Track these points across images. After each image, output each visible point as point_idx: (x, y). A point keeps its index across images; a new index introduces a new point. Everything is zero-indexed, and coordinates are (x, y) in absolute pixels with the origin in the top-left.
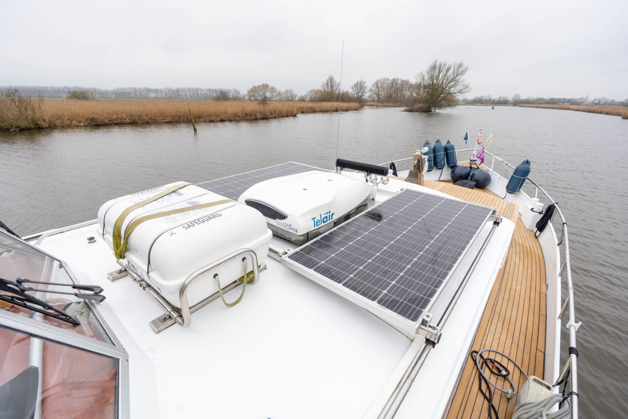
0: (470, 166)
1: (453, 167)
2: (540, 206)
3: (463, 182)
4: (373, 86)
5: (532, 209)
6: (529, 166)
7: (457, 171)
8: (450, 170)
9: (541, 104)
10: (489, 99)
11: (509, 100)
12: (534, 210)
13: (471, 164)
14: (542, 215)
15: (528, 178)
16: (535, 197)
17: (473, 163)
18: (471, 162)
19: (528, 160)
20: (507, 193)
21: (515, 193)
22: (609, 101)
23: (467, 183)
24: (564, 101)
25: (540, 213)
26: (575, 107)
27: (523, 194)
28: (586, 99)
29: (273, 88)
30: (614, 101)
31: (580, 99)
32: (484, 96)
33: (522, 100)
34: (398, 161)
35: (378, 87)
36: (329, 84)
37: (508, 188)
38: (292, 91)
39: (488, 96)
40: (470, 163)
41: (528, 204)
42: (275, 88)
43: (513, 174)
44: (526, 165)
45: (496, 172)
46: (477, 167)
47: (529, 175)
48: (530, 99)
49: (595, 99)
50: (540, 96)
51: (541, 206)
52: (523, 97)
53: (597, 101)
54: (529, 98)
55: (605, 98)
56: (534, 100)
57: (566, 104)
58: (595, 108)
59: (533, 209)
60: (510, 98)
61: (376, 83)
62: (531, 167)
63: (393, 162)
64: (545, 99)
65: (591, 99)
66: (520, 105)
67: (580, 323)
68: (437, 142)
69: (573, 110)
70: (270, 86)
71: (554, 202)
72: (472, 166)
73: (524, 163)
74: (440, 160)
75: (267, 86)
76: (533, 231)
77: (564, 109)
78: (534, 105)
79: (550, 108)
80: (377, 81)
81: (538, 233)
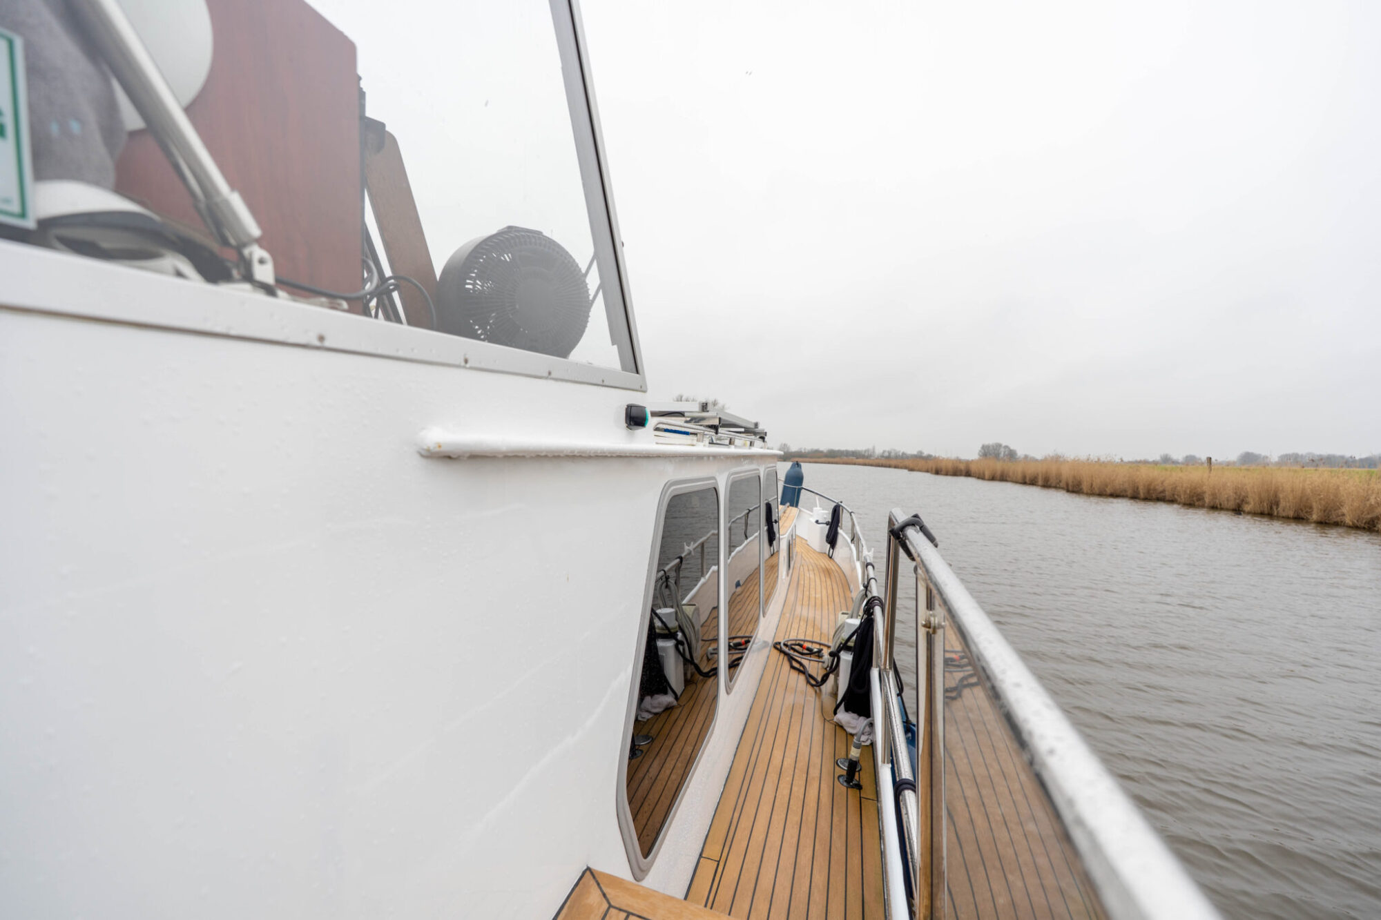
2: (824, 514)
5: (817, 522)
14: (829, 524)
16: (817, 506)
22: (901, 454)
25: (826, 522)
26: (860, 460)
28: (874, 452)
31: (865, 451)
33: (792, 452)
41: (811, 517)
44: (797, 469)
48: (803, 451)
49: (884, 452)
50: (815, 447)
51: (826, 514)
53: (886, 454)
54: (801, 449)
55: (895, 450)
58: (883, 461)
59: (818, 520)
64: (822, 452)
65: (879, 451)
67: (873, 549)
69: (859, 464)
71: (838, 500)
76: (825, 553)
81: (831, 550)
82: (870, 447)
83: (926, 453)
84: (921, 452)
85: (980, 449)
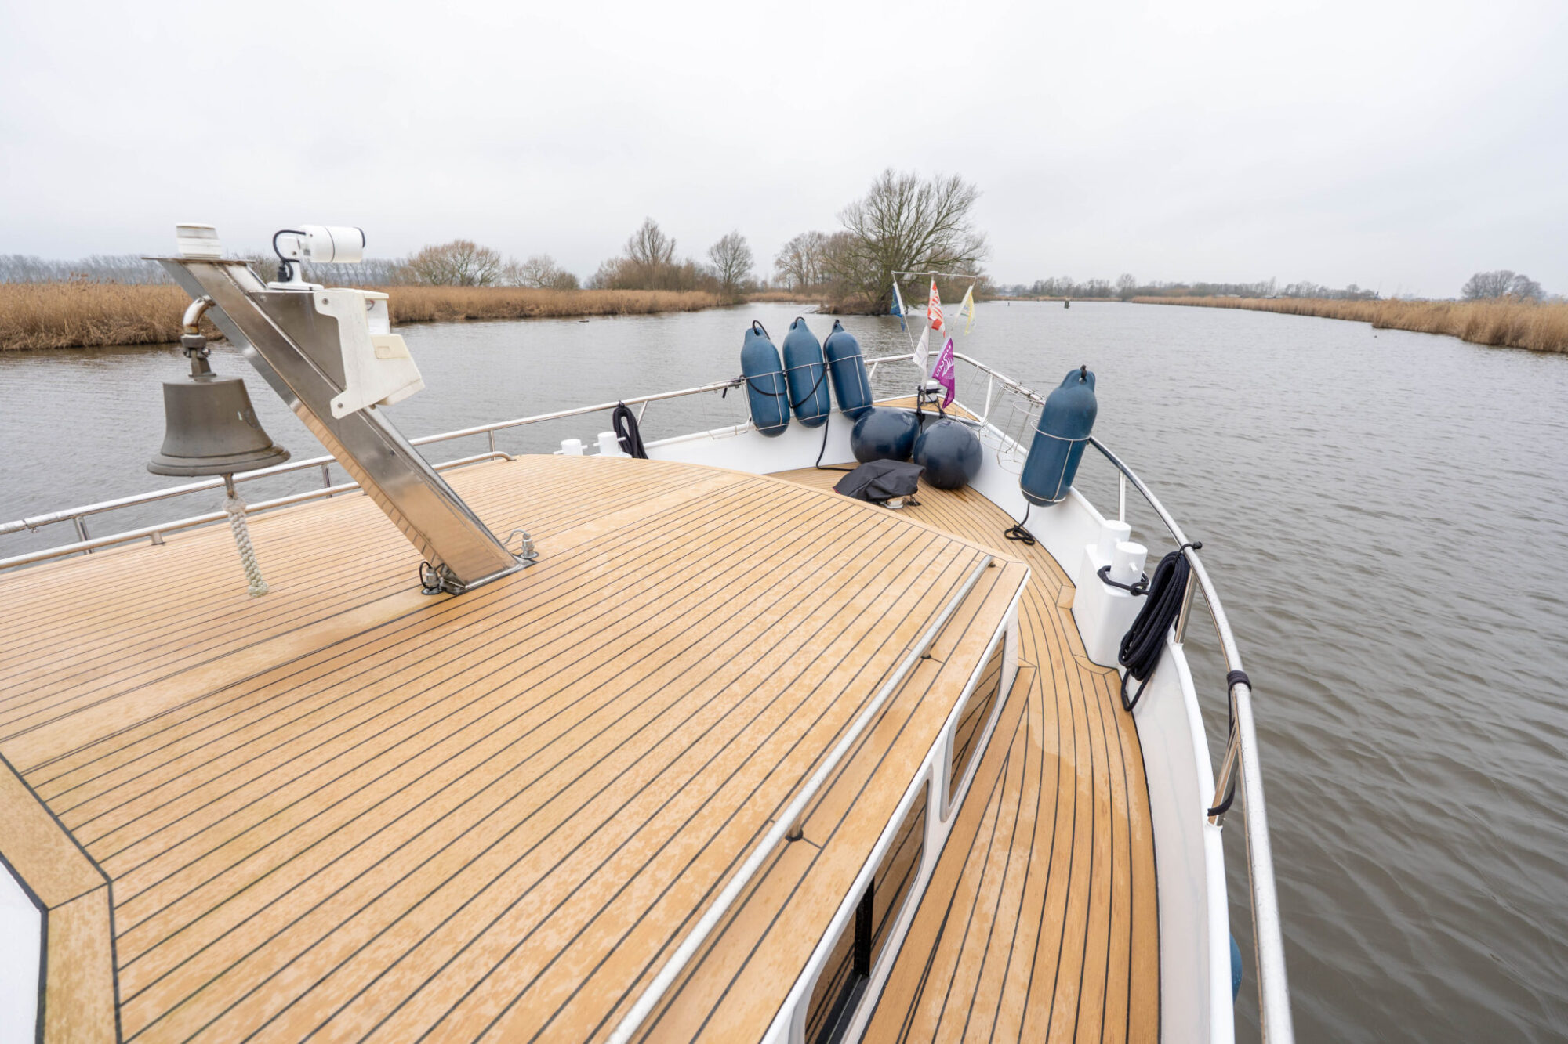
0: (915, 411)
1: (858, 413)
2: (1132, 556)
3: (874, 468)
4: (786, 251)
5: (1104, 573)
6: (1090, 391)
7: (872, 427)
8: (850, 426)
9: (1180, 295)
10: (1066, 286)
11: (1112, 288)
12: (1111, 576)
13: (920, 404)
14: (1143, 599)
15: (1091, 440)
17: (927, 399)
18: (921, 397)
19: (1084, 368)
20: (1031, 505)
21: (1053, 503)
22: (1317, 290)
23: (892, 470)
24: (1226, 290)
25: (1135, 592)
27: (1081, 504)
28: (1272, 286)
29: (485, 253)
30: (1325, 290)
31: (1258, 286)
32: (1055, 279)
33: (1140, 288)
34: (649, 400)
35: (798, 256)
36: (647, 244)
37: (1026, 482)
38: (551, 263)
39: (1065, 278)
40: (918, 400)
41: (1091, 549)
42: (492, 253)
43: (1040, 428)
45: (994, 425)
46: (938, 414)
47: (1094, 428)
48: (1157, 285)
49: (1289, 286)
50: (1177, 280)
51: (1137, 557)
52: (1142, 282)
53: (1293, 290)
54: (1154, 283)
55: (1308, 284)
56: (1164, 289)
57: (1232, 295)
59: (1108, 569)
60: (1113, 283)
61: (791, 244)
62: (1099, 394)
63: (623, 402)
65: (1281, 285)
66: (1134, 299)
68: (795, 326)
69: (1247, 308)
70: (479, 248)
71: (1184, 541)
72: (923, 412)
73: (1070, 378)
74: (809, 391)
75: (472, 247)
77: (1229, 307)
78: (1163, 299)
79: (1198, 305)
80: (796, 240)
81: (1133, 685)
82: (1267, 279)
83: (1362, 288)
84: (1354, 287)
85: (1468, 281)
